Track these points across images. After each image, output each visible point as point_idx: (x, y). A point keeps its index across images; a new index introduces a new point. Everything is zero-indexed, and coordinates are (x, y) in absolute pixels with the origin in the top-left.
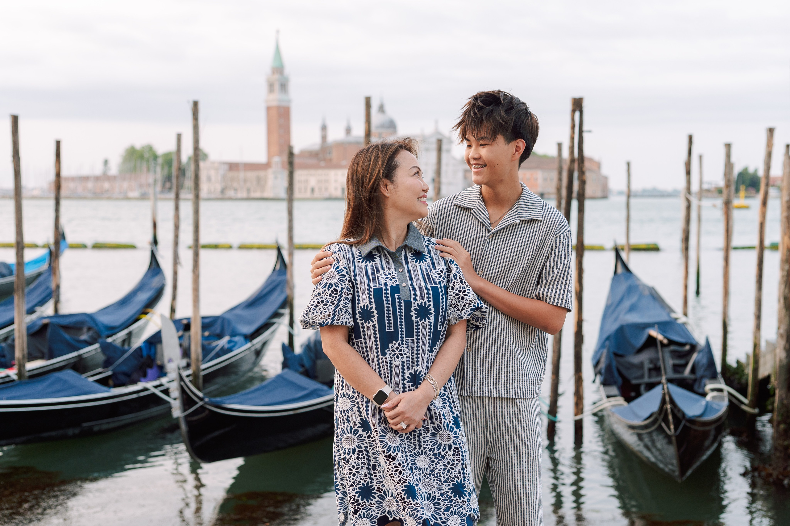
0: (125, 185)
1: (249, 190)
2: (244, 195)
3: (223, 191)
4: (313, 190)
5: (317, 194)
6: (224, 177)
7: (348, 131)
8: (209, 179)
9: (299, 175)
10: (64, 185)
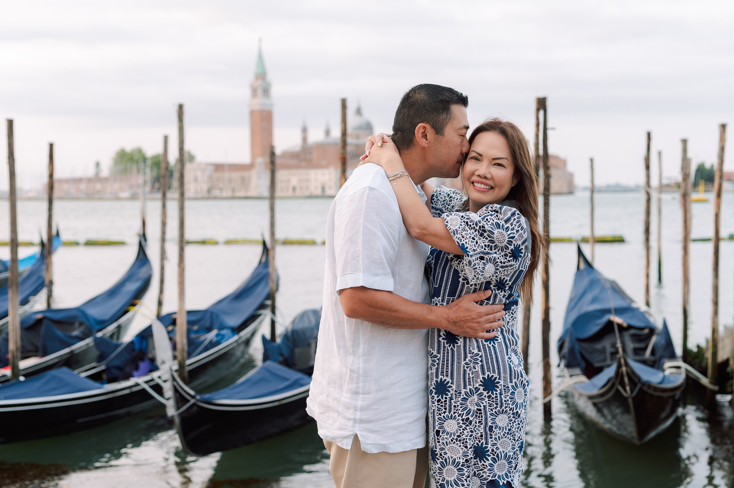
0: (116, 186)
1: (233, 190)
2: (229, 194)
3: (209, 191)
4: (294, 189)
5: (298, 193)
6: (210, 178)
7: (328, 133)
8: (196, 180)
9: (281, 175)
10: (56, 186)
